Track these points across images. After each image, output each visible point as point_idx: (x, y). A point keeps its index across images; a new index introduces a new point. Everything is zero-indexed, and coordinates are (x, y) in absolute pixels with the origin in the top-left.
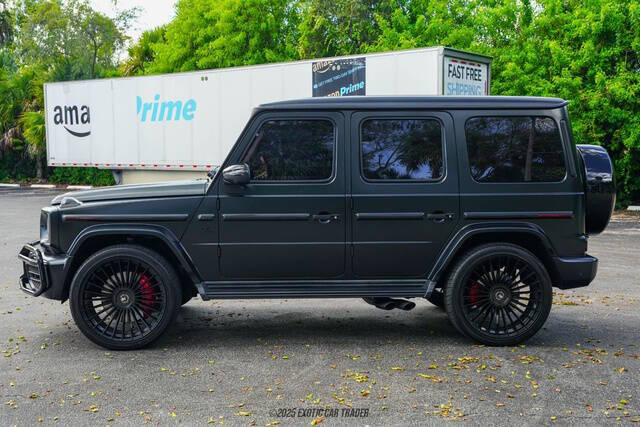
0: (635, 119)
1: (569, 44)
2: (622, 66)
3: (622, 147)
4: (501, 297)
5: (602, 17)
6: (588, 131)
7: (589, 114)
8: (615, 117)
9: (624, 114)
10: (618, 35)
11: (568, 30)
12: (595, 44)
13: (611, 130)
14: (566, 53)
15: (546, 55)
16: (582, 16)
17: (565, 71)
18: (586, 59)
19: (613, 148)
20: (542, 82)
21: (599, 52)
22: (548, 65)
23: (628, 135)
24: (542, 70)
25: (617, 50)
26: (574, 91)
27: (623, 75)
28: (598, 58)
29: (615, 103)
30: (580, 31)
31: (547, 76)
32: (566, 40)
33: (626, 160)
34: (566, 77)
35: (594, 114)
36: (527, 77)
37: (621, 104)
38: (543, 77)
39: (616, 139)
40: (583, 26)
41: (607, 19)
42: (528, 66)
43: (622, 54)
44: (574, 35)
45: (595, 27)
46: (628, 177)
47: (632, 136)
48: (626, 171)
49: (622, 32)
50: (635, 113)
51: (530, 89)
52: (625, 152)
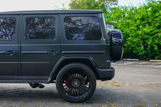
0: (151, 38)
1: (134, 21)
2: (147, 25)
3: (148, 45)
4: (76, 84)
5: (142, 15)
6: (139, 41)
7: (139, 36)
8: (145, 37)
9: (148, 36)
10: (146, 19)
11: (134, 18)
12: (140, 21)
13: (145, 41)
14: (133, 23)
15: (128, 23)
16: (137, 15)
17: (133, 26)
18: (138, 24)
19: (145, 45)
20: (127, 29)
21: (141, 22)
22: (129, 25)
23: (149, 42)
24: (127, 26)
25: (146, 22)
26: (135, 31)
27: (147, 27)
28: (141, 23)
29: (145, 34)
30: (136, 18)
31: (128, 27)
32: (133, 20)
33: (149, 48)
34: (133, 27)
35: (140, 37)
36: (124, 28)
37: (147, 34)
38: (127, 28)
39: (146, 43)
40: (137, 17)
41: (143, 16)
42: (124, 25)
43: (147, 23)
44: (135, 19)
45: (140, 17)
46: (150, 52)
47: (150, 42)
48: (149, 51)
49: (147, 18)
50: (151, 36)
51: (124, 30)
52: (149, 46)
